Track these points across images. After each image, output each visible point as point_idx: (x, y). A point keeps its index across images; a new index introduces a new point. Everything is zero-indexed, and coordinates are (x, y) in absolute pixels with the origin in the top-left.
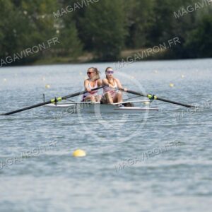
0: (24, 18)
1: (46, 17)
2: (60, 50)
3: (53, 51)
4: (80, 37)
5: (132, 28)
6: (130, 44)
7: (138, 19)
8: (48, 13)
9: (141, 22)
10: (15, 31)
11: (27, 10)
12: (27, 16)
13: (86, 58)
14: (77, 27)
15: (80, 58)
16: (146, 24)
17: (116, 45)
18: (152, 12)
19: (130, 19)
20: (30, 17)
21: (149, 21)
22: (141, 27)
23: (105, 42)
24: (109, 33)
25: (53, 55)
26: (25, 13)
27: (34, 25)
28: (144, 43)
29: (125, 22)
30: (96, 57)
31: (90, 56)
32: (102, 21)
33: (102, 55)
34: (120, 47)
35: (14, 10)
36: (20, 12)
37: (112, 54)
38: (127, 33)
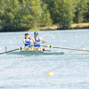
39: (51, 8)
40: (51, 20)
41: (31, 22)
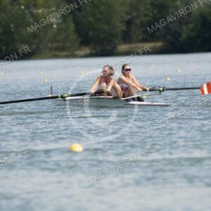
0: (21, 12)
1: (43, 11)
2: (57, 44)
3: (50, 45)
4: (77, 31)
5: (129, 23)
6: (127, 38)
7: (135, 14)
8: (45, 8)
9: (138, 16)
10: (12, 26)
11: (24, 5)
12: (24, 11)
13: (83, 53)
14: (74, 22)
15: (77, 53)
16: (143, 19)
17: (114, 39)
18: (149, 7)
19: (127, 13)
20: (27, 12)
21: (145, 15)
22: (138, 22)
23: (102, 36)
24: (105, 27)
25: (50, 50)
26: (23, 7)
27: (31, 20)
28: (140, 38)
29: (122, 17)
30: (93, 51)
31: (87, 50)
32: (99, 16)
33: (99, 49)
34: (117, 42)
35: (11, 4)
36: (17, 7)
37: (109, 48)
38: (124, 28)
39: (77, 13)
40: (77, 36)
41: (37, 41)
